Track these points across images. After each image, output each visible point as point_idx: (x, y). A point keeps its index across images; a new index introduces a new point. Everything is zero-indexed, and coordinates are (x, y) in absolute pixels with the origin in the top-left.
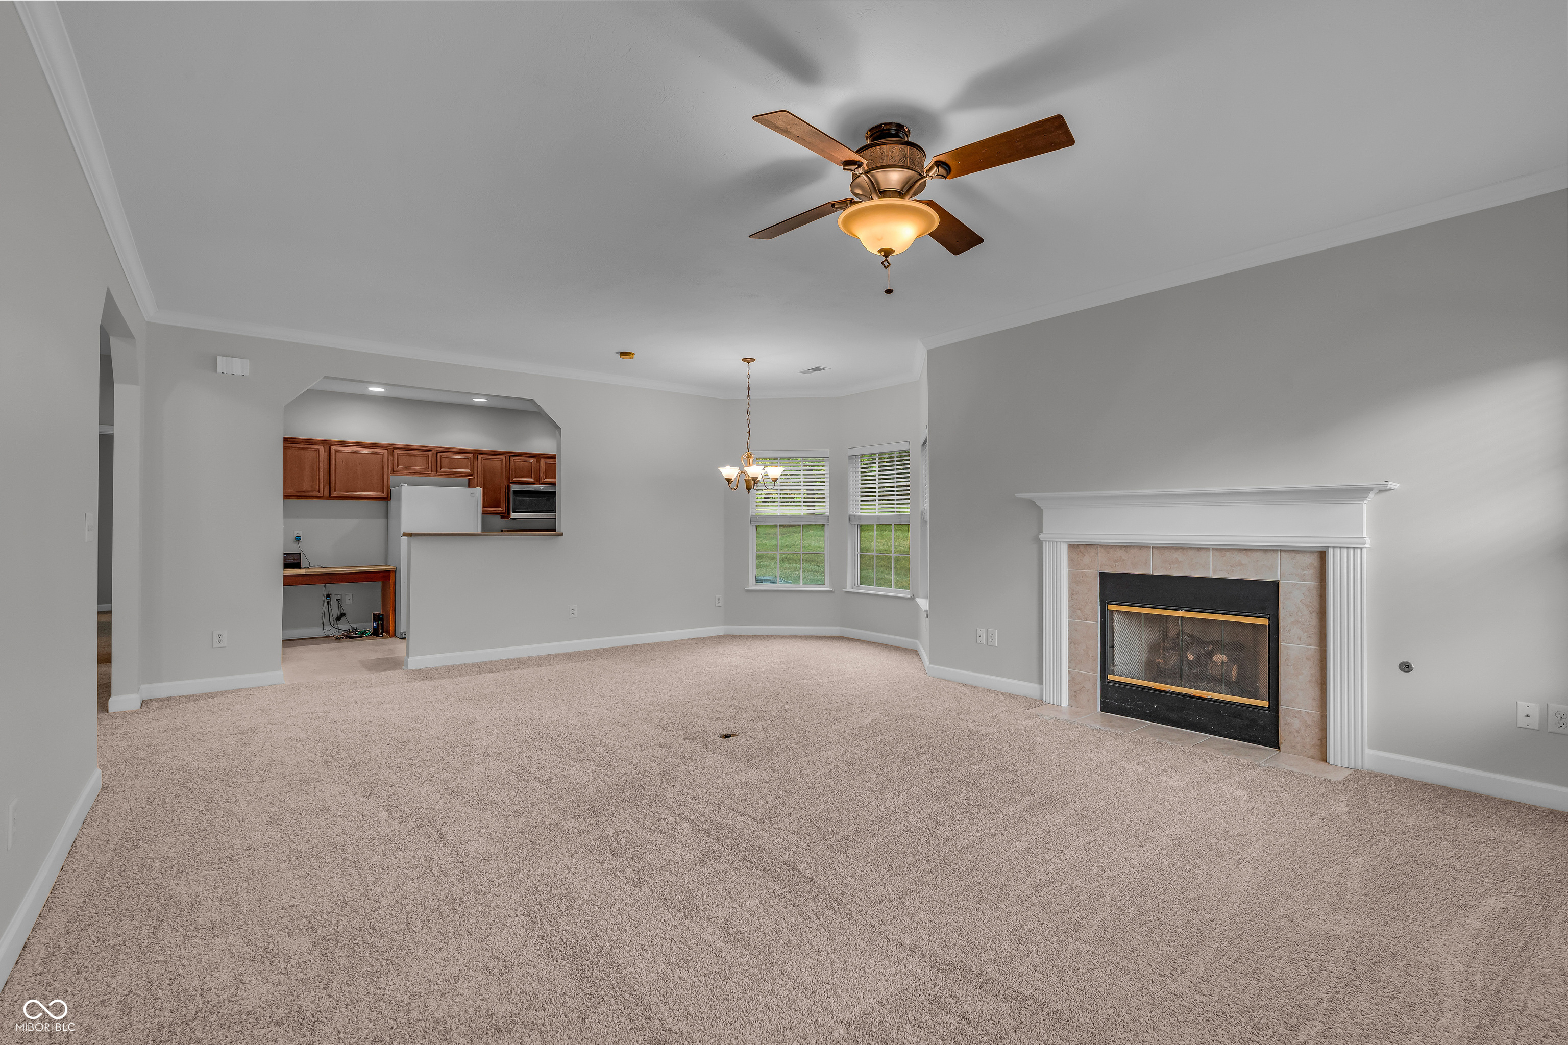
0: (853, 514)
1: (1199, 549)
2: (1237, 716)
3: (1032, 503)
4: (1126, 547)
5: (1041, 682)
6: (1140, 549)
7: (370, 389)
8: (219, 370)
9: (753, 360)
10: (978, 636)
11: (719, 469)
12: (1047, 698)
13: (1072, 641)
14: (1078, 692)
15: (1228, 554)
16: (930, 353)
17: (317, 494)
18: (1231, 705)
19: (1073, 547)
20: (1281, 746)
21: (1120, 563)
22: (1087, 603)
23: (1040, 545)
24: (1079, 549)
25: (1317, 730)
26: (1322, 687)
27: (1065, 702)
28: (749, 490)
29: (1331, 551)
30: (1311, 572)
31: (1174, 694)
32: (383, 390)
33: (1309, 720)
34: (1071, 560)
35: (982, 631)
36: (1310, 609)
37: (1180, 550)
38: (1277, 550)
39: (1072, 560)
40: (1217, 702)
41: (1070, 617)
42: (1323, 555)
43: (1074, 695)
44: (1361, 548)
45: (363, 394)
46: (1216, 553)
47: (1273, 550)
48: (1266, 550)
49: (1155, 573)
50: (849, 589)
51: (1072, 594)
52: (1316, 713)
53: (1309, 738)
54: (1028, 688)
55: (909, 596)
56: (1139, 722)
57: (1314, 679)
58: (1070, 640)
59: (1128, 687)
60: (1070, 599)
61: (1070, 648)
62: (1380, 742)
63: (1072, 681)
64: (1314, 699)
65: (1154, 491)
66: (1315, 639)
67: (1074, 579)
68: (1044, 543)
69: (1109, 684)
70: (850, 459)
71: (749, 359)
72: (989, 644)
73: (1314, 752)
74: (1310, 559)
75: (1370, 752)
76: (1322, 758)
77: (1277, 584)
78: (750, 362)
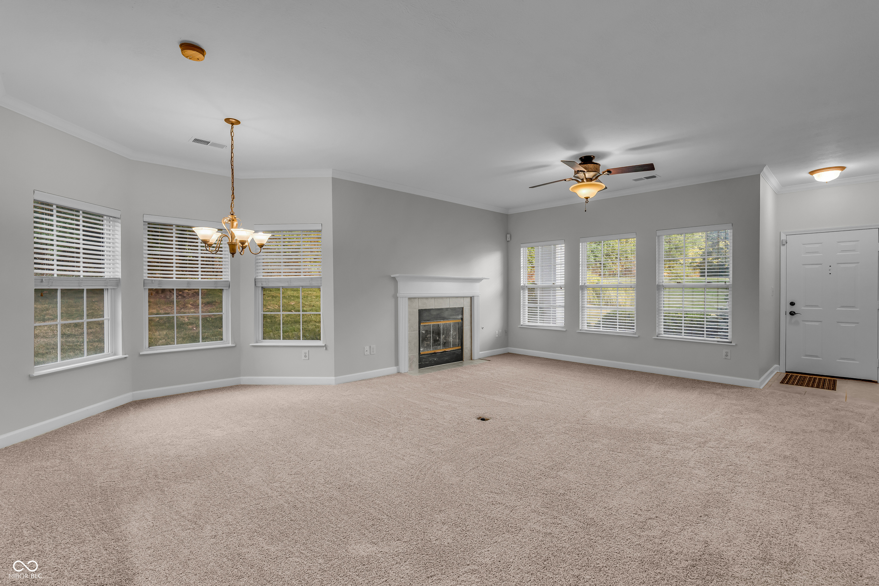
1: (447, 298)
2: (453, 354)
4: (427, 298)
5: (397, 364)
6: (431, 299)
9: (238, 122)
10: (365, 350)
12: (402, 371)
13: (409, 342)
14: (411, 363)
15: (453, 299)
18: (453, 351)
19: (409, 299)
20: (464, 360)
21: (425, 305)
22: (414, 324)
25: (470, 351)
26: (471, 338)
27: (407, 370)
29: (474, 296)
30: (469, 303)
31: (440, 353)
33: (469, 349)
34: (409, 305)
36: (469, 316)
37: (442, 298)
40: (450, 351)
41: (409, 331)
42: (471, 298)
43: (410, 366)
44: (479, 296)
46: (450, 299)
47: (462, 298)
49: (435, 308)
51: (409, 321)
52: (470, 346)
53: (469, 355)
54: (394, 370)
56: (432, 367)
57: (470, 336)
59: (427, 355)
60: (409, 323)
61: (409, 345)
62: (482, 349)
63: (409, 359)
65: (435, 276)
66: (470, 324)
67: (409, 314)
68: (399, 298)
69: (421, 356)
71: (234, 120)
72: (371, 354)
73: (470, 358)
74: (469, 299)
75: (480, 353)
76: (472, 359)
77: (463, 308)
78: (234, 124)
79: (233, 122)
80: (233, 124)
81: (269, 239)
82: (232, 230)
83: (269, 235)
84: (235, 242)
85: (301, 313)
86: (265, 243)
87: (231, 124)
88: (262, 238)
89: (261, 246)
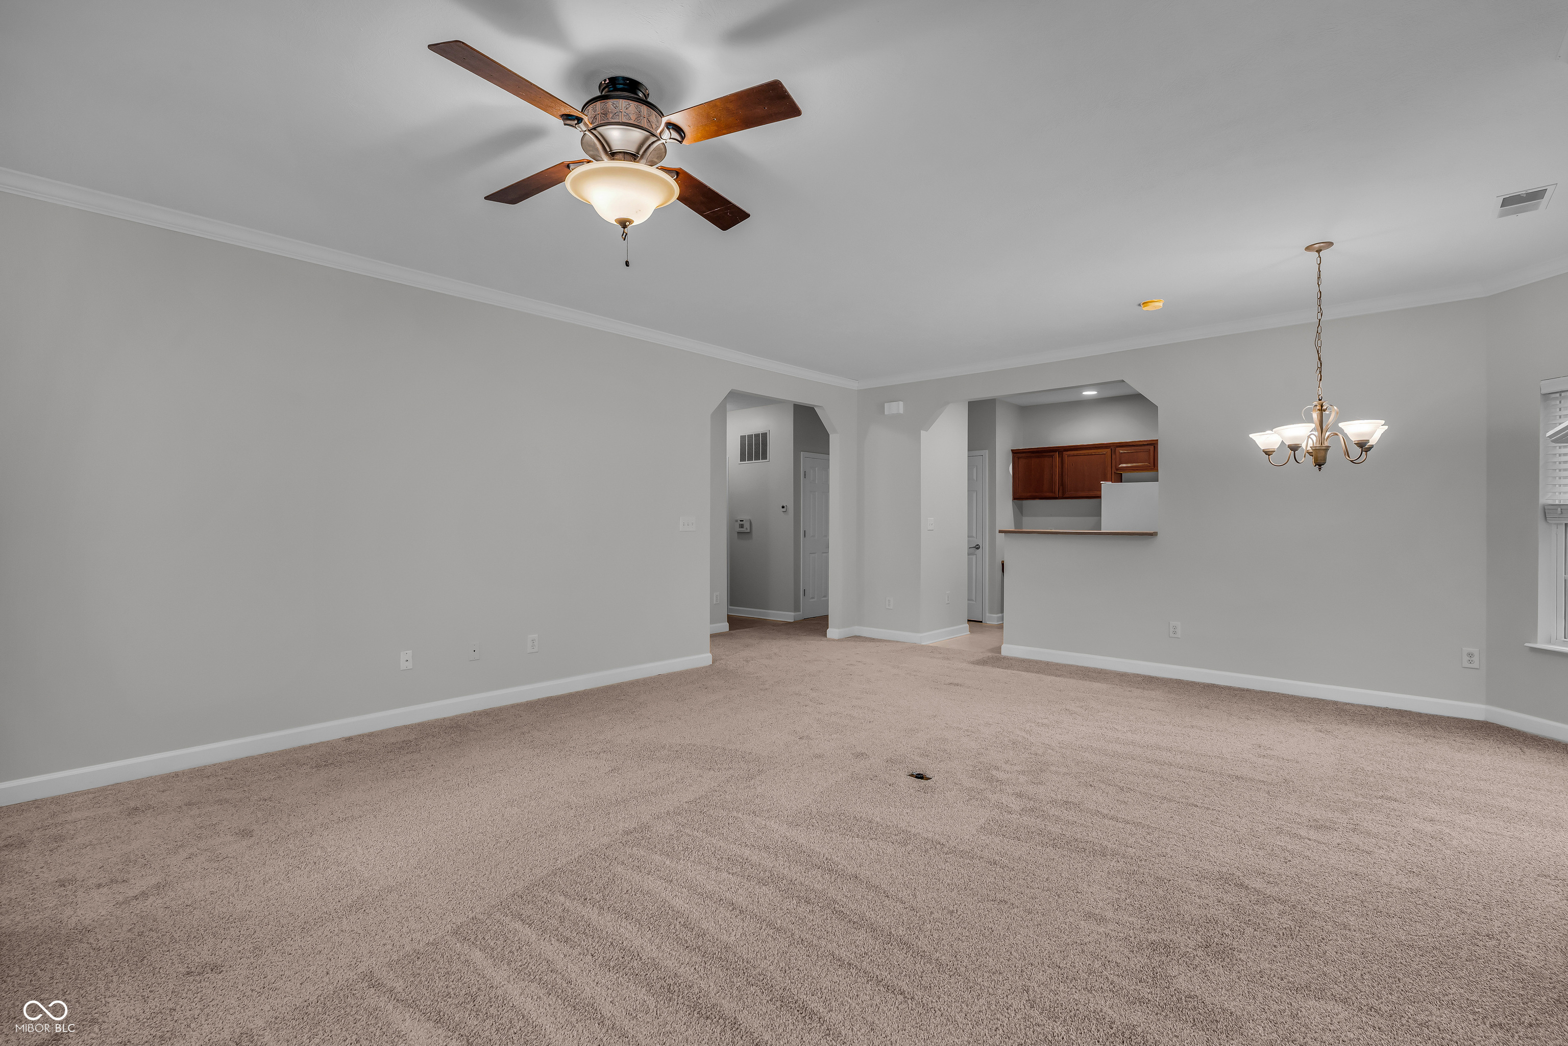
7: (1085, 393)
8: (886, 413)
11: (1251, 436)
17: (1051, 495)
28: (1320, 465)
32: (1096, 393)
45: (1078, 400)
80: (1319, 251)
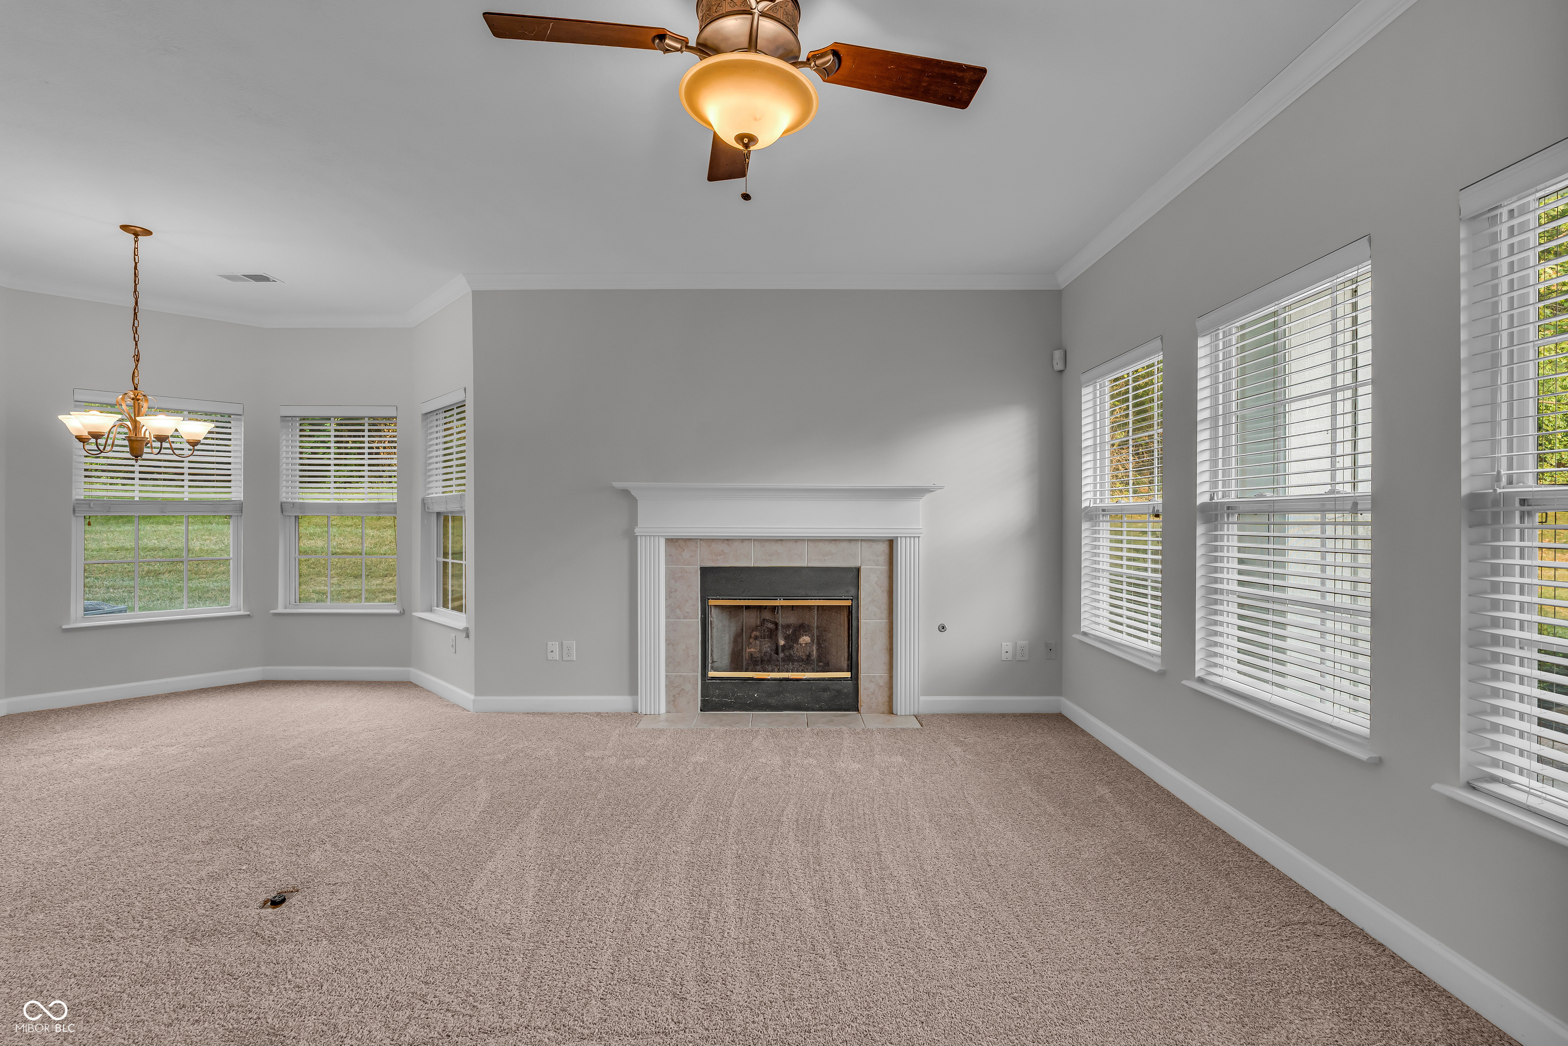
0: (287, 501)
1: (797, 540)
2: (825, 690)
3: (626, 493)
4: (728, 540)
6: (742, 542)
9: (148, 233)
10: (549, 650)
12: (642, 709)
13: (669, 642)
14: (677, 696)
15: (821, 544)
16: (479, 297)
18: (821, 682)
19: (670, 541)
20: (862, 709)
21: (722, 557)
22: (687, 601)
23: (633, 540)
24: (677, 544)
25: (887, 689)
26: (890, 653)
27: (663, 710)
29: (899, 539)
30: (883, 558)
31: (773, 680)
33: (881, 683)
34: (668, 555)
35: (554, 646)
36: (882, 589)
37: (780, 542)
38: (859, 540)
39: (670, 555)
40: (809, 680)
41: (667, 617)
42: (891, 543)
43: (672, 701)
44: (919, 537)
46: (811, 544)
47: (856, 540)
48: (851, 540)
49: (756, 565)
50: (281, 610)
51: (670, 592)
52: (886, 676)
53: (882, 698)
54: (620, 702)
55: (396, 611)
56: (739, 714)
57: (885, 647)
58: (668, 642)
59: (729, 681)
60: (668, 598)
61: (667, 650)
62: (929, 690)
63: (670, 684)
64: (884, 663)
65: (759, 484)
66: (885, 614)
67: (672, 576)
68: (639, 538)
69: (709, 681)
70: (282, 421)
71: (138, 229)
72: (564, 659)
73: (885, 708)
74: (883, 548)
75: (922, 698)
76: (891, 711)
77: (858, 570)
78: (139, 235)
79: (137, 232)
80: (136, 235)
81: (210, 432)
82: (138, 419)
83: (210, 426)
84: (143, 436)
85: (450, 560)
86: (201, 438)
87: (134, 234)
88: (198, 429)
89: (194, 444)
